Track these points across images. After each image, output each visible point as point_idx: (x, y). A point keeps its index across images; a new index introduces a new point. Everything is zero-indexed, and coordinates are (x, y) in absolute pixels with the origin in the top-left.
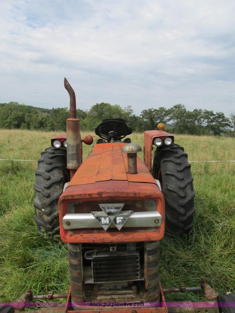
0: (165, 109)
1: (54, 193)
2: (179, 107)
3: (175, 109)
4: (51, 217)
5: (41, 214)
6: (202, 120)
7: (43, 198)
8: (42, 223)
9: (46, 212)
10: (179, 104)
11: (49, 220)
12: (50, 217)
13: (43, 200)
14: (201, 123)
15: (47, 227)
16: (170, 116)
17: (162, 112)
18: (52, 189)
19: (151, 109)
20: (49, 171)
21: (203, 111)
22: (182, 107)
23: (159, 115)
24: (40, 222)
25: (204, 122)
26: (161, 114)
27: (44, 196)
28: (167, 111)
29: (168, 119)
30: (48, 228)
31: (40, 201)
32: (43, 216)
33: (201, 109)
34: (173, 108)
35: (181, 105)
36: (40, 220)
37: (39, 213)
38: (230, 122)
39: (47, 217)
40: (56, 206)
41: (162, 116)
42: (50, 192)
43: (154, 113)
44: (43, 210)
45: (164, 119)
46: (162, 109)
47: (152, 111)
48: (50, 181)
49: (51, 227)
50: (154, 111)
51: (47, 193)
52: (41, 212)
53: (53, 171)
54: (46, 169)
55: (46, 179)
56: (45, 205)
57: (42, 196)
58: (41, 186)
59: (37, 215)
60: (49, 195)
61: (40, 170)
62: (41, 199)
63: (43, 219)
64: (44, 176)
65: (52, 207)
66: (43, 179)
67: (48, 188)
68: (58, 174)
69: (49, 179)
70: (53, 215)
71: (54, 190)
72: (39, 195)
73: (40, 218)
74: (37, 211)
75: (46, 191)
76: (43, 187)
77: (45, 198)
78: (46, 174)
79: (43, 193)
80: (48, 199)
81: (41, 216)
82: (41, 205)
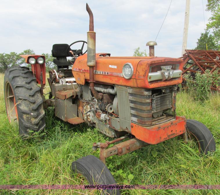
0: (16, 53)
1: (38, 100)
2: (29, 52)
3: (25, 53)
4: (38, 119)
5: (29, 118)
6: (50, 62)
7: (30, 105)
8: (31, 125)
9: (35, 115)
10: (28, 49)
11: (37, 121)
13: (30, 106)
14: (49, 65)
16: (22, 60)
17: (13, 56)
18: (36, 96)
19: (3, 54)
20: (29, 83)
21: (50, 55)
22: (31, 52)
23: (11, 60)
24: (29, 125)
25: (51, 65)
26: (13, 58)
28: (18, 56)
29: (20, 62)
30: (36, 128)
31: (27, 107)
32: (31, 119)
33: (47, 54)
34: (23, 53)
35: (30, 50)
36: (28, 123)
37: (27, 118)
39: (35, 119)
40: (41, 110)
41: (14, 60)
42: (34, 99)
43: (6, 58)
44: (32, 114)
45: (16, 63)
46: (13, 54)
47: (4, 56)
48: (32, 91)
49: (38, 127)
50: (6, 56)
51: (32, 100)
52: (29, 116)
53: (32, 83)
54: (26, 82)
55: (29, 89)
56: (33, 110)
57: (28, 103)
58: (26, 95)
59: (25, 120)
60: (34, 102)
61: (19, 83)
62: (27, 105)
63: (31, 122)
64: (26, 87)
65: (38, 111)
66: (26, 89)
67: (33, 96)
68: (36, 85)
69: (31, 89)
70: (40, 117)
71: (37, 98)
72: (25, 103)
73: (27, 122)
74: (25, 116)
75: (32, 99)
76: (28, 96)
77: (32, 104)
78: (27, 86)
79: (30, 101)
80: (34, 105)
81: (29, 120)
82: (29, 110)
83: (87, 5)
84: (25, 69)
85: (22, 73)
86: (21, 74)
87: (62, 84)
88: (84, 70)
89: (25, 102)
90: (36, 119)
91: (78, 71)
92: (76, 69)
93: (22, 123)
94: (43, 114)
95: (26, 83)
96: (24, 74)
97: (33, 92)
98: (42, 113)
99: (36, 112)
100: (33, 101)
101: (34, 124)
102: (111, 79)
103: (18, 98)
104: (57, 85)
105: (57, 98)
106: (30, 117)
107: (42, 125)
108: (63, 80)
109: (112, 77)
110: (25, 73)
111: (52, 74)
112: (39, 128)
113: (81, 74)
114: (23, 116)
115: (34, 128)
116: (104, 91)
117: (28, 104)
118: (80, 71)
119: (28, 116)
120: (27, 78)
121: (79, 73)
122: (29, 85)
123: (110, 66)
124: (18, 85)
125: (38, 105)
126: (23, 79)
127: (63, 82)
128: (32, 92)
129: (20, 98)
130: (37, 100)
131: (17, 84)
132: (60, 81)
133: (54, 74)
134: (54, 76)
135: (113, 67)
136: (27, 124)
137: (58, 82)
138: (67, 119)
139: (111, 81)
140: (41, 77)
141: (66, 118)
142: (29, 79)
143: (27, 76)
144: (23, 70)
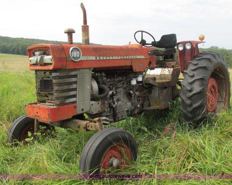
83: (82, 4)
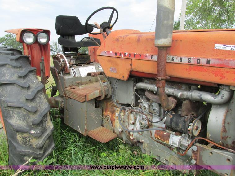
1: (42, 106)
2: (10, 36)
3: (6, 38)
4: (43, 138)
5: (28, 139)
7: (28, 116)
11: (42, 143)
12: (41, 138)
15: (38, 153)
18: (37, 100)
20: (24, 77)
24: (27, 150)
27: (30, 112)
30: (40, 154)
31: (23, 120)
32: (31, 140)
34: (4, 37)
37: (23, 139)
38: (53, 48)
39: (38, 140)
40: (47, 122)
42: (35, 104)
44: (33, 132)
48: (31, 90)
49: (42, 152)
51: (32, 107)
52: (27, 136)
53: (29, 76)
54: (20, 75)
55: (26, 88)
56: (33, 125)
57: (25, 113)
58: (20, 99)
59: (20, 142)
60: (36, 110)
61: (6, 77)
62: (24, 118)
63: (31, 145)
64: (20, 84)
65: (43, 125)
66: (20, 89)
67: (33, 100)
68: (36, 80)
69: (29, 88)
70: (45, 134)
71: (40, 102)
72: (19, 113)
73: (24, 146)
74: (19, 137)
75: (31, 105)
76: (24, 100)
77: (31, 115)
78: (22, 82)
79: (28, 109)
80: (35, 115)
81: (26, 142)
82: (28, 126)
84: (15, 53)
85: (11, 60)
86: (8, 61)
87: (75, 76)
88: (129, 55)
89: (19, 111)
90: (40, 140)
91: (114, 55)
92: (108, 52)
93: (15, 148)
94: (51, 130)
95: (20, 77)
96: (14, 62)
97: (32, 92)
98: (49, 127)
99: (40, 128)
100: (34, 110)
101: (36, 148)
102: (216, 74)
103: (6, 105)
104: (66, 77)
105: (67, 98)
106: (29, 137)
107: (49, 145)
108: (75, 70)
109: (223, 70)
110: (17, 60)
111: (60, 61)
112: (45, 152)
113: (119, 61)
114: (16, 135)
115: (37, 155)
116: (181, 95)
117: (25, 115)
118: (118, 56)
119: (24, 135)
120: (20, 67)
121: (115, 59)
122: (25, 81)
123: (218, 46)
124: (4, 80)
125: (43, 116)
126: (13, 70)
127: (75, 73)
128: (30, 94)
129: (9, 105)
130: (40, 106)
131: (3, 78)
132: (72, 70)
133: (63, 61)
134: (62, 64)
135: (228, 48)
136: (23, 150)
137: (69, 74)
138: (87, 132)
139: (220, 77)
140: (41, 64)
141: (86, 130)
142: (24, 70)
143: (20, 65)
144: (12, 54)
